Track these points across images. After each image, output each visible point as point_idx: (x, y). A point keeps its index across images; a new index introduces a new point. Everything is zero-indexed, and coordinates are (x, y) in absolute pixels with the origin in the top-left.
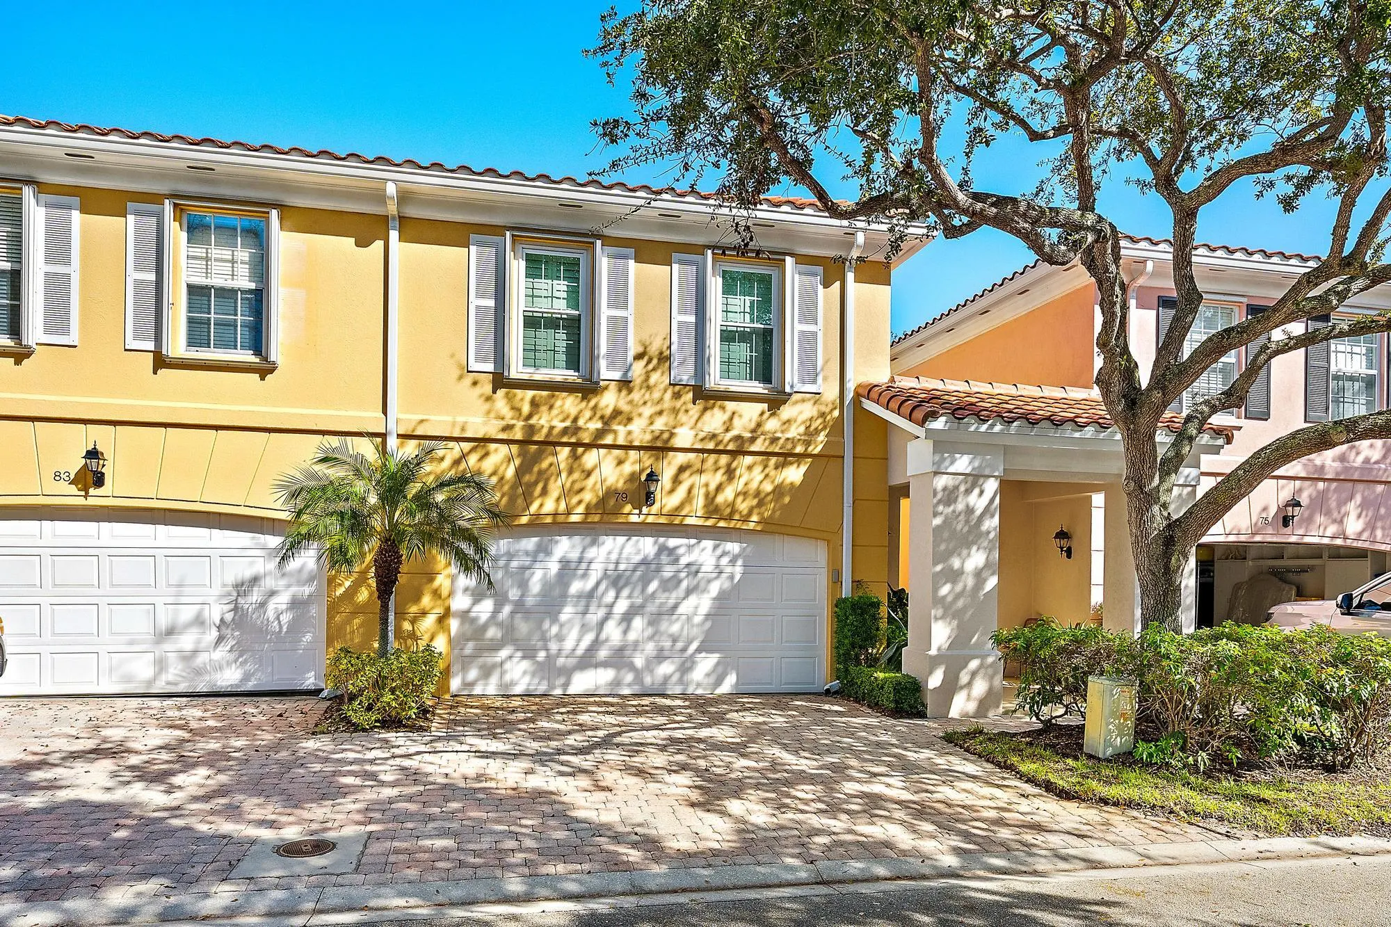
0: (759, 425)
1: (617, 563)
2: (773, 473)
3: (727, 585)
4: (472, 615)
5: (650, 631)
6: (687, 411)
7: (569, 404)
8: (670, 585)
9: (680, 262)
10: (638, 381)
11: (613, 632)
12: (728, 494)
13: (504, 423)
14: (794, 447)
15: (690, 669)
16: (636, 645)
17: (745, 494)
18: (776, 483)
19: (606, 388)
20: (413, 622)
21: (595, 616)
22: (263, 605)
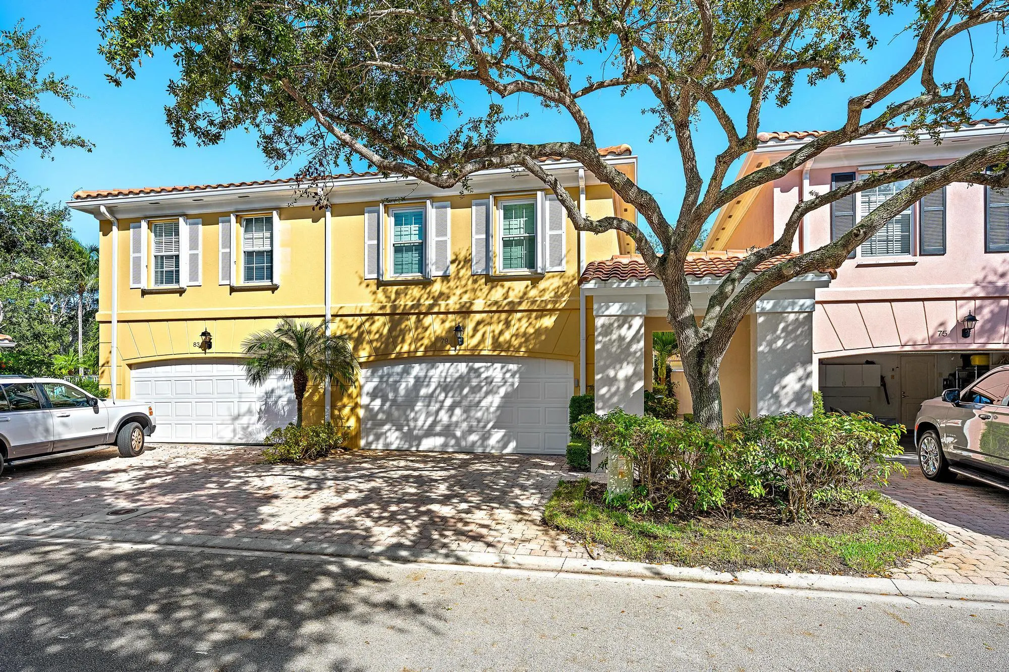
0: (525, 294)
1: (446, 378)
2: (534, 322)
3: (510, 389)
4: (371, 407)
5: (465, 416)
6: (481, 290)
7: (416, 291)
8: (476, 390)
9: (477, 205)
10: (453, 275)
11: (444, 416)
12: (507, 336)
13: (381, 305)
14: (546, 305)
15: (488, 438)
16: (457, 424)
17: (516, 336)
18: (537, 327)
19: (435, 281)
20: (340, 410)
21: (434, 407)
22: (276, 402)
